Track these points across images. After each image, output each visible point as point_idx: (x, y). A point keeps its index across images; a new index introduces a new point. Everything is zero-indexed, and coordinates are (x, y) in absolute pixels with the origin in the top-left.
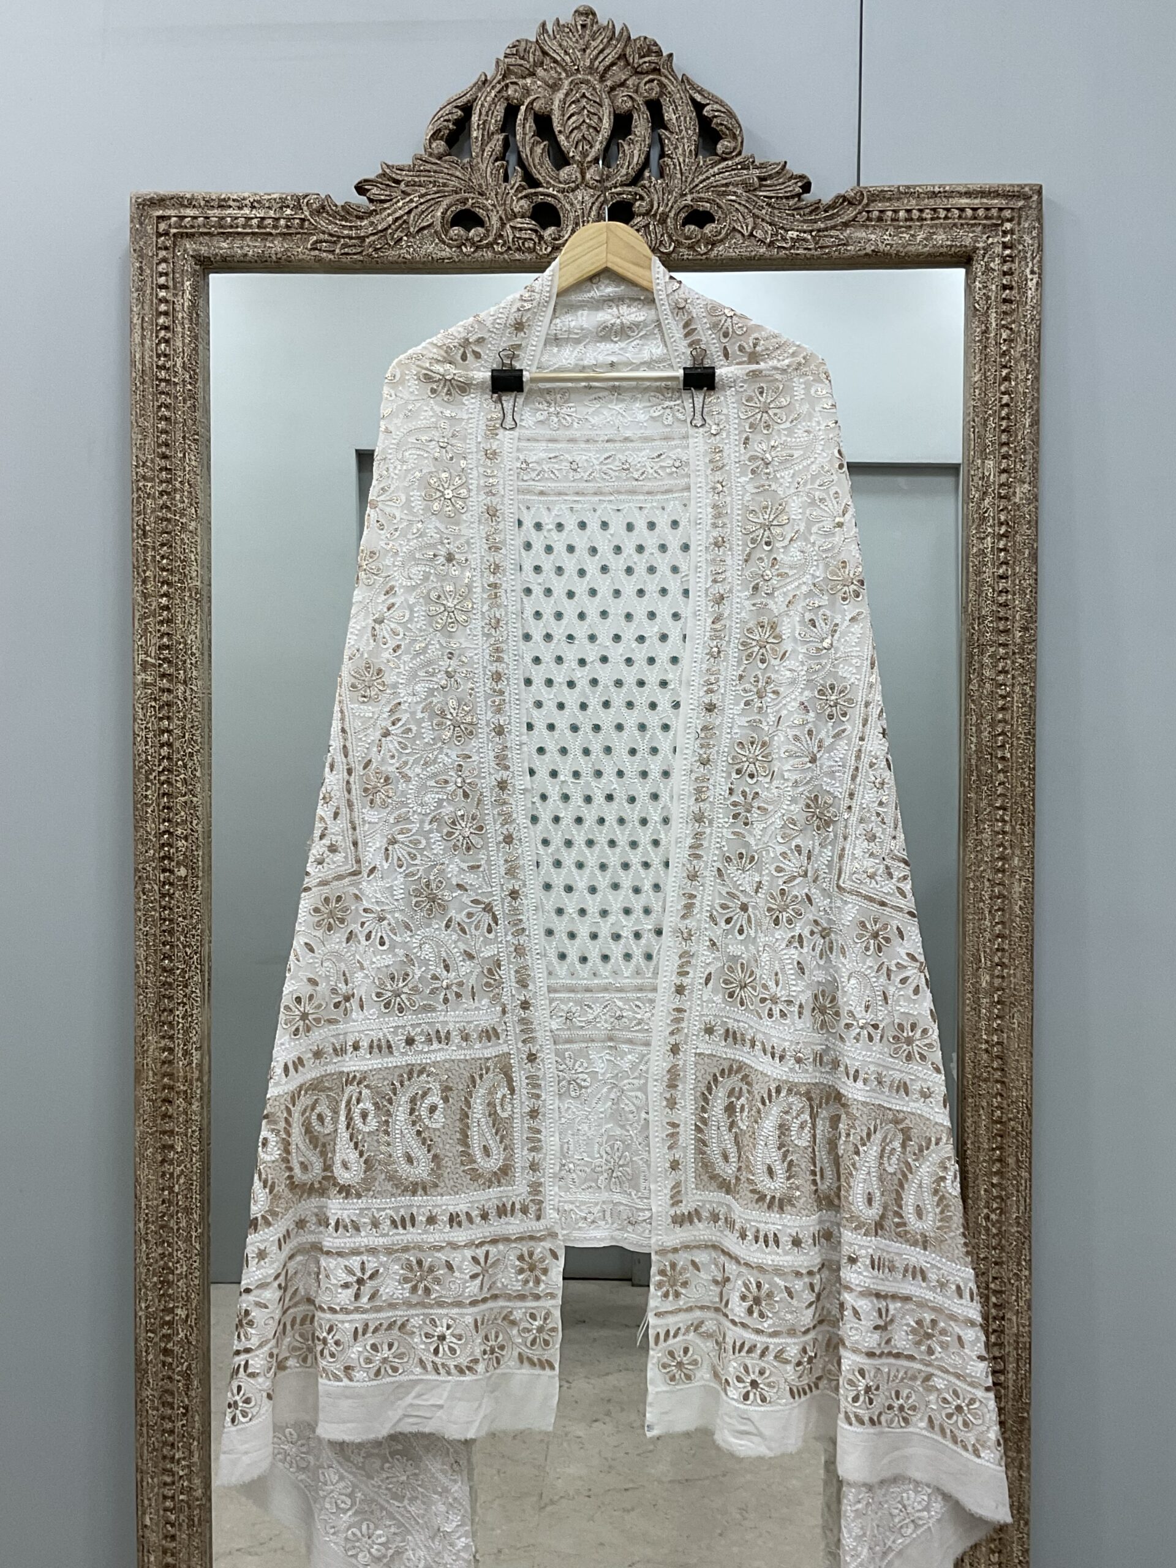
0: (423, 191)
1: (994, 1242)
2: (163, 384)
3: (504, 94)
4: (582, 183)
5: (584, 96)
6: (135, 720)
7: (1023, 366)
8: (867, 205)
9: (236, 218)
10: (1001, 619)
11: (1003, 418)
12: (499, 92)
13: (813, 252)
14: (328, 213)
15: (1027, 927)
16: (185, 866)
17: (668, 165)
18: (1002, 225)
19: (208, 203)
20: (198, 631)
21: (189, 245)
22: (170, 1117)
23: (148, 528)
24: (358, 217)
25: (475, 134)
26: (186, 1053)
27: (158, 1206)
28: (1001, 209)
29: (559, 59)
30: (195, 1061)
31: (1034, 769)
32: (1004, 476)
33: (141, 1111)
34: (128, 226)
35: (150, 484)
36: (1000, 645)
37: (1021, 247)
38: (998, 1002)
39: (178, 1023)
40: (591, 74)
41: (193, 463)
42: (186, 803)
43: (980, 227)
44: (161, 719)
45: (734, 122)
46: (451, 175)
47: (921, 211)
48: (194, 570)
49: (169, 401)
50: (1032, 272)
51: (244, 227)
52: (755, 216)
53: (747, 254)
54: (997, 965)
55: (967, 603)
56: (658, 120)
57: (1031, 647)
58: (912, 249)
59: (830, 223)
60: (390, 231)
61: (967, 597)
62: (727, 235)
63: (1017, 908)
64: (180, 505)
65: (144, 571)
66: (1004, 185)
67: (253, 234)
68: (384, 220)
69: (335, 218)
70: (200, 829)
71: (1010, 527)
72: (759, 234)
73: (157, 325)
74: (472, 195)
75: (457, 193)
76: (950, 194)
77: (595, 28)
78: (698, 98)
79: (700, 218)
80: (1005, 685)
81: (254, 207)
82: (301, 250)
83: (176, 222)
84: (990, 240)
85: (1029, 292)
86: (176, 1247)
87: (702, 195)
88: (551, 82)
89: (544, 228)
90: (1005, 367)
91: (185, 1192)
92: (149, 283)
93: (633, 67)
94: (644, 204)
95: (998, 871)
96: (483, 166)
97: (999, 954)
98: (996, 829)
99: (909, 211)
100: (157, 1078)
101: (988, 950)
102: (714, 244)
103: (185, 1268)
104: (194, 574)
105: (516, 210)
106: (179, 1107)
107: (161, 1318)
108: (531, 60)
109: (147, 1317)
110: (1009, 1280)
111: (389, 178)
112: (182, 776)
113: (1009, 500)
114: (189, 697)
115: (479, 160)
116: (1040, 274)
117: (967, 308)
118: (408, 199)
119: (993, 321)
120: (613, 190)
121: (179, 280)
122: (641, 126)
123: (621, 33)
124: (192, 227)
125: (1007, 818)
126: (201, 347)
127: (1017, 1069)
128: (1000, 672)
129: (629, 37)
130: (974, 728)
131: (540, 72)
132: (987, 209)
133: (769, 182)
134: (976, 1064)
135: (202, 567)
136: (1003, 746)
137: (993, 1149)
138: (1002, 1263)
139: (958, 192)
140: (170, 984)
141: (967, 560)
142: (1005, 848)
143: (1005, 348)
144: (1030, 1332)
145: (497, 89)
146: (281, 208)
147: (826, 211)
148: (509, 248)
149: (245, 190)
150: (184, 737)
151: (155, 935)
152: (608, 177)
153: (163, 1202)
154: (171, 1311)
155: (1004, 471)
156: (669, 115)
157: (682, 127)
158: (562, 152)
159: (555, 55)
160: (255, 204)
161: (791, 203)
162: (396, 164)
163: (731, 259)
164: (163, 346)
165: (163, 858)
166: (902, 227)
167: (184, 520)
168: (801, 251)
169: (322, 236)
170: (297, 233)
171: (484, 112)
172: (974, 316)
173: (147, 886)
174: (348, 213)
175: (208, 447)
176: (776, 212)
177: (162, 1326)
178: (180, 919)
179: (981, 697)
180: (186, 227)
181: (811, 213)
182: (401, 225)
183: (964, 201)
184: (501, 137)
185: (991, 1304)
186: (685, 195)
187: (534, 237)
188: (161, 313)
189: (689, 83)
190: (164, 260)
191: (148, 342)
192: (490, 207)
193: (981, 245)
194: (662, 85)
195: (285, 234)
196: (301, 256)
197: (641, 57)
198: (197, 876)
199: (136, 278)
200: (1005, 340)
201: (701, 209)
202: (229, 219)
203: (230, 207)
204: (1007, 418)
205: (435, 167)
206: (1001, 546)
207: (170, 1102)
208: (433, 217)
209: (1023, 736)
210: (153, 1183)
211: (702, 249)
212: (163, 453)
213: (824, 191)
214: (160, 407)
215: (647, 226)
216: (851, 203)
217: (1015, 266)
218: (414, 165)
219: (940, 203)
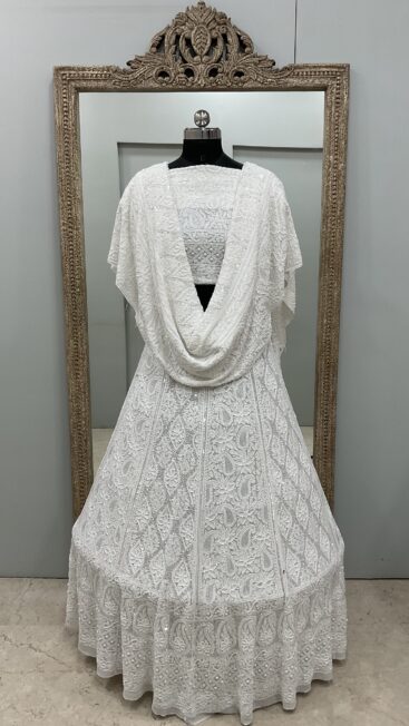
0: (149, 65)
1: (325, 398)
2: (66, 131)
3: (175, 31)
4: (201, 62)
5: (201, 32)
6: (61, 242)
7: (342, 125)
8: (293, 70)
9: (88, 74)
10: (333, 208)
11: (336, 142)
12: (173, 31)
13: (276, 86)
14: (118, 72)
15: (338, 305)
16: (79, 288)
17: (229, 56)
18: (336, 77)
19: (79, 69)
20: (79, 213)
21: (73, 84)
22: (78, 365)
23: (63, 179)
24: (128, 74)
25: (166, 45)
27: (75, 391)
28: (336, 72)
30: (84, 348)
31: (342, 255)
32: (335, 161)
33: (69, 363)
34: (52, 77)
35: (63, 164)
36: (333, 216)
37: (342, 85)
38: (329, 328)
39: (79, 337)
40: (203, 25)
41: (76, 157)
42: (78, 268)
43: (329, 78)
44: (69, 241)
45: (250, 42)
46: (158, 59)
47: (311, 72)
48: (77, 192)
49: (68, 136)
50: (346, 93)
51: (91, 77)
52: (257, 74)
53: (254, 87)
54: (330, 316)
55: (323, 203)
56: (226, 41)
57: (342, 217)
58: (308, 85)
59: (282, 76)
60: (138, 78)
61: (323, 201)
62: (248, 80)
63: (336, 299)
64: (73, 171)
65: (62, 193)
66: (338, 64)
67: (94, 79)
68: (136, 75)
69: (120, 74)
70: (82, 277)
71: (337, 178)
72: (258, 80)
73: (63, 110)
74: (165, 66)
75: (160, 66)
76: (320, 67)
77: (205, 9)
78: (239, 33)
79: (239, 74)
80: (334, 229)
81: (94, 70)
82: (109, 85)
83: (68, 76)
84: (332, 83)
85: (345, 100)
86: (81, 403)
87: (240, 66)
88: (190, 28)
89: (189, 77)
90: (337, 125)
91: (83, 387)
92: (60, 96)
93: (217, 23)
94: (221, 69)
95: (330, 287)
96: (168, 56)
97: (331, 313)
98: (330, 275)
99: (307, 72)
100: (73, 353)
101: (326, 312)
102: (244, 83)
103: (84, 409)
104: (78, 194)
105: (180, 71)
106: (80, 362)
107: (78, 424)
108: (184, 20)
109: (73, 424)
110: (330, 409)
111: (138, 60)
112: (77, 260)
113: (337, 169)
114: (78, 234)
115: (167, 54)
116: (348, 94)
117: (325, 105)
118: (144, 68)
119: (333, 109)
120: (211, 65)
121: (70, 95)
122: (220, 43)
123: (213, 11)
124: (74, 77)
125: (333, 271)
126: (77, 118)
127: (334, 347)
128: (333, 225)
129: (216, 12)
130: (324, 243)
131: (187, 24)
132: (332, 72)
133: (262, 62)
134: (321, 346)
135: (80, 191)
137: (326, 372)
139: (322, 66)
140: (76, 325)
141: (323, 188)
142: (332, 281)
143: (336, 119)
146: (103, 71)
147: (280, 72)
148: (177, 84)
149: (91, 65)
150: (77, 247)
151: (70, 310)
152: (209, 60)
155: (336, 159)
156: (229, 39)
157: (234, 43)
158: (194, 51)
159: (192, 18)
161: (269, 69)
162: (140, 55)
163: (249, 88)
164: (65, 117)
165: (72, 286)
166: (304, 78)
167: (74, 176)
168: (272, 86)
169: (116, 80)
170: (108, 79)
171: (169, 38)
172: (327, 108)
173: (67, 294)
174: (124, 72)
175: (80, 151)
176: (264, 72)
177: (78, 427)
178: (78, 305)
179: (326, 233)
180: (72, 77)
181: (275, 73)
182: (142, 77)
183: (324, 69)
184: (174, 46)
186: (235, 66)
187: (185, 80)
188: (64, 107)
189: (236, 28)
190: (65, 89)
191: (60, 116)
192: (171, 70)
193: (329, 84)
194: (226, 28)
195: (104, 80)
196: (110, 87)
197: (220, 19)
198: (83, 292)
199: (56, 95)
200: (336, 116)
201: (240, 71)
202: (86, 75)
203: (86, 70)
205: (153, 57)
206: (334, 184)
207: (77, 360)
208: (152, 73)
209: (339, 245)
210: (73, 385)
211: (240, 84)
212: (67, 154)
213: (279, 66)
214: (65, 138)
215: (222, 77)
216: (288, 69)
217: (340, 91)
218: (146, 56)
219: (318, 70)
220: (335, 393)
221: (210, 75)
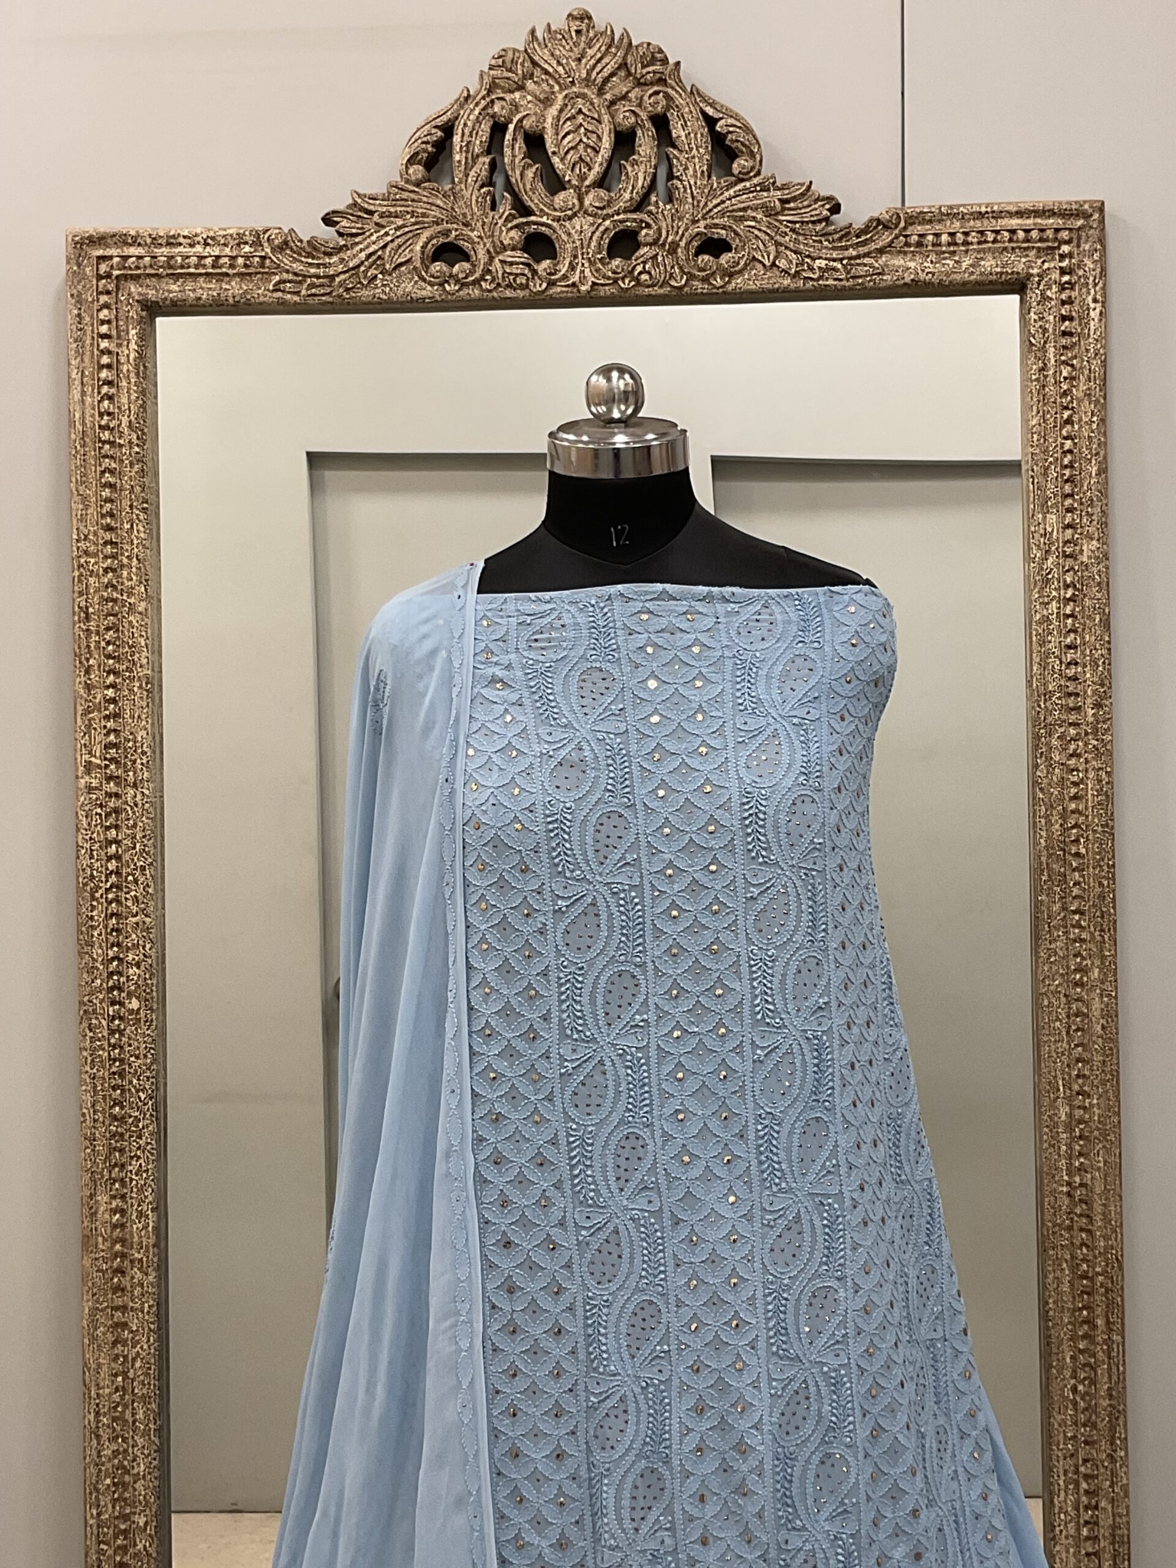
0: (400, 222)
1: (1082, 1418)
2: (107, 447)
3: (490, 111)
4: (580, 209)
5: (580, 111)
6: (78, 830)
7: (1087, 407)
8: (905, 228)
9: (188, 257)
10: (1070, 695)
11: (1066, 467)
12: (483, 109)
13: (844, 283)
14: (292, 250)
15: (1111, 1049)
16: (138, 998)
17: (677, 188)
18: (1059, 248)
19: (155, 241)
20: (149, 726)
21: (134, 289)
22: (123, 1290)
23: (91, 610)
24: (326, 254)
25: (457, 157)
26: (140, 1214)
27: (110, 1394)
28: (1057, 230)
29: (551, 70)
30: (151, 1224)
31: (1113, 866)
32: (1069, 531)
33: (90, 1284)
34: (64, 267)
35: (93, 561)
36: (1070, 724)
37: (1081, 273)
38: (1080, 1137)
39: (131, 1180)
40: (587, 86)
41: (142, 535)
42: (137, 924)
43: (1034, 251)
44: (108, 828)
45: (751, 137)
46: (432, 204)
47: (966, 234)
48: (143, 657)
49: (113, 465)
50: (1095, 301)
51: (196, 267)
52: (778, 244)
53: (770, 286)
54: (1078, 1094)
55: (1032, 677)
56: (664, 138)
57: (1106, 726)
58: (958, 277)
59: (863, 250)
60: (362, 268)
61: (1032, 670)
62: (746, 265)
63: (1099, 1028)
64: (128, 583)
65: (88, 660)
66: (1060, 203)
67: (207, 274)
68: (357, 255)
69: (300, 254)
70: (153, 953)
71: (1078, 590)
72: (782, 263)
73: (99, 379)
74: (455, 226)
75: (438, 224)
76: (998, 215)
77: (591, 34)
78: (710, 111)
79: (714, 246)
80: (1078, 770)
81: (208, 244)
82: (262, 292)
83: (118, 265)
84: (1046, 265)
85: (1092, 323)
86: (131, 1442)
87: (716, 221)
88: (542, 97)
89: (538, 262)
90: (1066, 408)
91: (142, 1378)
92: (89, 333)
93: (635, 78)
94: (651, 232)
95: (1076, 984)
96: (467, 194)
97: (1080, 1081)
98: (1072, 936)
99: (952, 235)
100: (107, 1244)
101: (1066, 1076)
102: (731, 275)
103: (142, 1467)
104: (144, 661)
105: (506, 242)
106: (133, 1278)
107: (115, 1526)
108: (520, 72)
109: (99, 1526)
110: (1102, 1461)
111: (360, 209)
112: (133, 893)
113: (1076, 559)
114: (140, 805)
115: (463, 186)
116: (1103, 302)
117: (1022, 342)
118: (382, 232)
119: (1052, 356)
120: (616, 217)
121: (124, 327)
122: (646, 145)
123: (621, 39)
124: (138, 268)
125: (1083, 923)
126: (149, 403)
127: (1103, 1214)
128: (1071, 755)
129: (630, 43)
130: (1043, 821)
131: (529, 84)
132: (1042, 230)
133: (792, 205)
134: (1056, 1210)
135: (153, 653)
136: (1077, 841)
137: (1081, 1310)
138: (1094, 1442)
139: (1007, 212)
140: (122, 1135)
141: (1031, 628)
142: (1083, 959)
143: (1065, 387)
144: (1128, 1523)
145: (481, 106)
146: (238, 245)
147: (858, 236)
148: (499, 285)
149: (197, 226)
150: (134, 848)
151: (104, 1078)
152: (609, 203)
153: (117, 1390)
154: (125, 1517)
155: (1069, 526)
156: (677, 131)
157: (693, 145)
158: (557, 175)
159: (546, 66)
160: (209, 241)
161: (818, 228)
162: (368, 192)
163: (752, 292)
164: (106, 402)
165: (111, 990)
166: (944, 252)
167: (132, 600)
168: (830, 282)
169: (285, 276)
170: (257, 273)
171: (467, 131)
172: (1030, 351)
173: (94, 1021)
174: (315, 248)
175: (157, 515)
176: (801, 238)
177: (116, 1537)
178: (133, 1059)
179: (1049, 784)
180: (130, 268)
181: (840, 239)
182: (375, 262)
183: (1014, 222)
184: (487, 160)
185: (1082, 1491)
186: (698, 221)
187: (526, 272)
188: (103, 367)
189: (700, 95)
190: (107, 306)
191: (88, 399)
192: (476, 240)
193: (1035, 271)
194: (667, 96)
195: (241, 275)
196: (262, 299)
197: (643, 67)
198: (151, 1009)
199: (74, 327)
200: (1065, 378)
201: (716, 236)
202: (179, 259)
203: (181, 244)
204: (1071, 466)
205: (412, 196)
206: (1068, 612)
207: (123, 1273)
208: (411, 251)
209: (1100, 829)
210: (105, 1368)
211: (719, 282)
212: (108, 525)
213: (855, 214)
214: (103, 472)
215: (655, 257)
216: (886, 227)
217: (1074, 294)
218: (389, 193)
219: (988, 225)
220: (1118, 1394)
221: (611, 255)
